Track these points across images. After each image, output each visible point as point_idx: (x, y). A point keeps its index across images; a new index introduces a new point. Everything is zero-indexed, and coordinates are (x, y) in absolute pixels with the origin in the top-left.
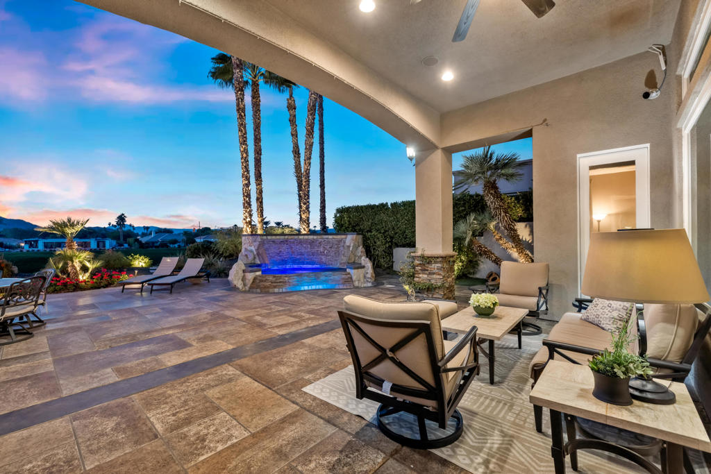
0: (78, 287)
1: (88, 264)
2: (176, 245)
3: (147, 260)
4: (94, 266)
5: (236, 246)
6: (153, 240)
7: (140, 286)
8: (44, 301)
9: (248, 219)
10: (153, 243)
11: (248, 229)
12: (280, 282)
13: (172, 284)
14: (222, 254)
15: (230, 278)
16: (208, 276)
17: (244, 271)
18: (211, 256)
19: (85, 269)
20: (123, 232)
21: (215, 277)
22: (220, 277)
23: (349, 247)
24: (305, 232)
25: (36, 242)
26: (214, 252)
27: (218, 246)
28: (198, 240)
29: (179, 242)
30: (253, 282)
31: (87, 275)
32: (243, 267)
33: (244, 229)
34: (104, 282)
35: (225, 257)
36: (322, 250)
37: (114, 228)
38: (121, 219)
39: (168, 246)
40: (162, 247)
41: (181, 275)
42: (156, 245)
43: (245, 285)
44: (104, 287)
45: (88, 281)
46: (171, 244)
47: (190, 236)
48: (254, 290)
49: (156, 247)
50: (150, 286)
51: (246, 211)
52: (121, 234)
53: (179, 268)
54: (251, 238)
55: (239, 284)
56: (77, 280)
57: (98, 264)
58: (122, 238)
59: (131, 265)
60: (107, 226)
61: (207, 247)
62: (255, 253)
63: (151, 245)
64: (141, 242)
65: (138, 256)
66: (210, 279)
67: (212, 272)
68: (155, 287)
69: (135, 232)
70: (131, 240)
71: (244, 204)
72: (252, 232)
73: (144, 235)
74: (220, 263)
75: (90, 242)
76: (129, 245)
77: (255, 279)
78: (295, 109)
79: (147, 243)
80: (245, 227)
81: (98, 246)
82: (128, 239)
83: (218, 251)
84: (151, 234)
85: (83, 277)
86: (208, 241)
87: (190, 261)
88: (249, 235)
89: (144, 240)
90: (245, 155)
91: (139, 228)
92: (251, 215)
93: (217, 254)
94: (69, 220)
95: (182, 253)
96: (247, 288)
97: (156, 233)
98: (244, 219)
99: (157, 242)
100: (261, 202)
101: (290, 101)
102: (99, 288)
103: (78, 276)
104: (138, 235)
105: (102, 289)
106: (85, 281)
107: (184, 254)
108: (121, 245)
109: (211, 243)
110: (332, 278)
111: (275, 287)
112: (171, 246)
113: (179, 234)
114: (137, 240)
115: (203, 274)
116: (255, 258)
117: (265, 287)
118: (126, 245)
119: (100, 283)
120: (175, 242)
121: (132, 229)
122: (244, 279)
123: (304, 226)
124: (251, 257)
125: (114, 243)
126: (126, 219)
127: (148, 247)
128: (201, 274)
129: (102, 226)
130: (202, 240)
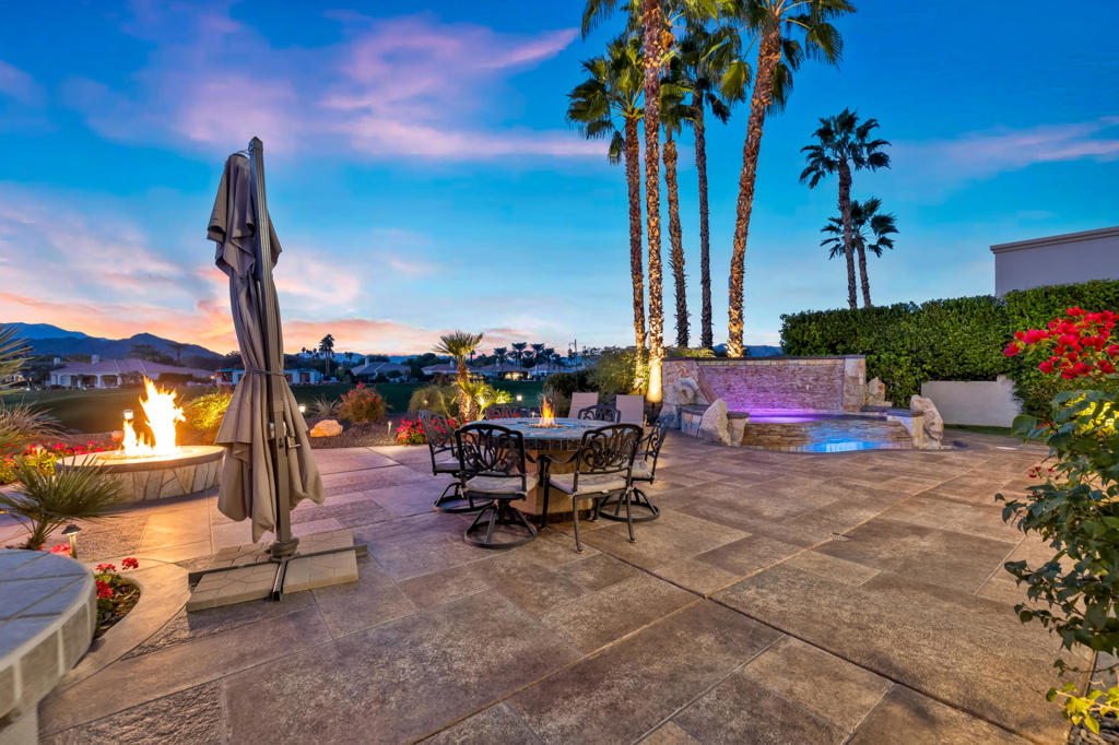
2: (397, 380)
10: (367, 376)
12: (796, 436)
17: (728, 416)
20: (331, 362)
23: (856, 379)
24: (738, 355)
25: (230, 374)
29: (402, 375)
36: (799, 383)
38: (328, 342)
39: (387, 381)
40: (380, 382)
42: (370, 378)
43: (732, 439)
46: (391, 377)
48: (752, 447)
52: (328, 363)
54: (684, 363)
58: (328, 369)
62: (696, 387)
63: (364, 378)
64: (352, 373)
70: (340, 372)
75: (292, 374)
78: (675, 159)
79: (359, 376)
81: (301, 380)
89: (355, 371)
96: (737, 443)
101: (669, 148)
108: (328, 379)
110: (870, 430)
111: (790, 443)
112: (392, 380)
114: (348, 372)
116: (696, 396)
117: (772, 443)
118: (334, 379)
120: (396, 374)
122: (730, 429)
123: (736, 346)
124: (690, 395)
126: (334, 343)
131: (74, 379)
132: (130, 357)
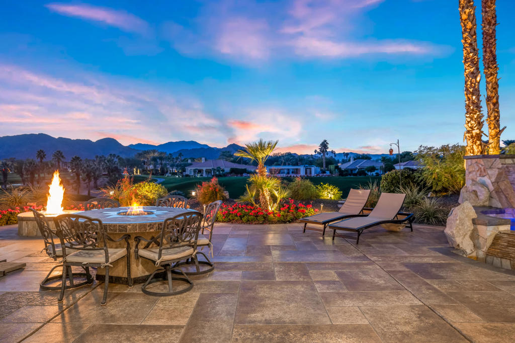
0: (266, 219)
1: (276, 193)
2: (374, 173)
3: (336, 190)
4: (282, 196)
5: (452, 176)
6: (353, 167)
7: (322, 226)
8: (210, 241)
9: (476, 131)
10: (352, 170)
11: (475, 147)
13: (359, 231)
14: (431, 188)
15: (447, 231)
16: (411, 220)
17: (474, 222)
18: (415, 190)
19: (274, 198)
20: (326, 159)
21: (421, 222)
22: (429, 223)
26: (418, 184)
27: (425, 174)
28: (397, 167)
29: (377, 170)
30: (493, 244)
31: (276, 205)
32: (473, 214)
33: (468, 148)
34: (290, 216)
35: (435, 192)
37: (319, 156)
38: (324, 145)
39: (365, 174)
40: (361, 174)
41: (373, 217)
42: (353, 172)
43: (476, 247)
44: (290, 222)
45: (276, 213)
46: (368, 171)
47: (389, 161)
48: (497, 261)
49: (355, 175)
50: (332, 230)
51: (472, 118)
52: (324, 161)
53: (371, 205)
54: (482, 161)
55: (466, 245)
56: (267, 210)
57: (285, 194)
58: (324, 166)
59: (319, 196)
60: (314, 154)
61: (409, 176)
62: (491, 188)
63: (350, 172)
64: (340, 168)
65: (326, 186)
66: (415, 226)
67: (417, 215)
68: (338, 231)
69: (336, 159)
70: (332, 167)
71: (468, 106)
72: (481, 153)
73: (344, 162)
74: (429, 203)
75: (300, 169)
76: (330, 172)
77: (497, 238)
79: (346, 170)
80: (470, 143)
81: (306, 173)
82: (329, 166)
83: (425, 184)
84: (349, 161)
85: (273, 208)
86: (409, 169)
87: (384, 196)
88: (477, 157)
89: (343, 167)
90: (469, 25)
91: (340, 154)
92: (480, 124)
93: (423, 186)
94: (261, 144)
95: (375, 183)
96: (481, 254)
97: (355, 159)
98: (468, 132)
99: (355, 169)
100: (496, 104)
102: (285, 222)
103: (267, 207)
104: (338, 162)
105: (288, 225)
106: (273, 213)
107: (378, 185)
108: (324, 172)
109: (413, 170)
112: (369, 173)
113: (377, 161)
114: (337, 167)
115: (404, 218)
116: (491, 197)
118: (328, 173)
119: (287, 216)
120: (372, 169)
121: (333, 156)
122: (474, 236)
124: (483, 195)
125: (319, 169)
126: (329, 146)
127: (346, 175)
128: (401, 218)
129: (310, 154)
130: (402, 167)
131: (195, 171)
132: (220, 159)
